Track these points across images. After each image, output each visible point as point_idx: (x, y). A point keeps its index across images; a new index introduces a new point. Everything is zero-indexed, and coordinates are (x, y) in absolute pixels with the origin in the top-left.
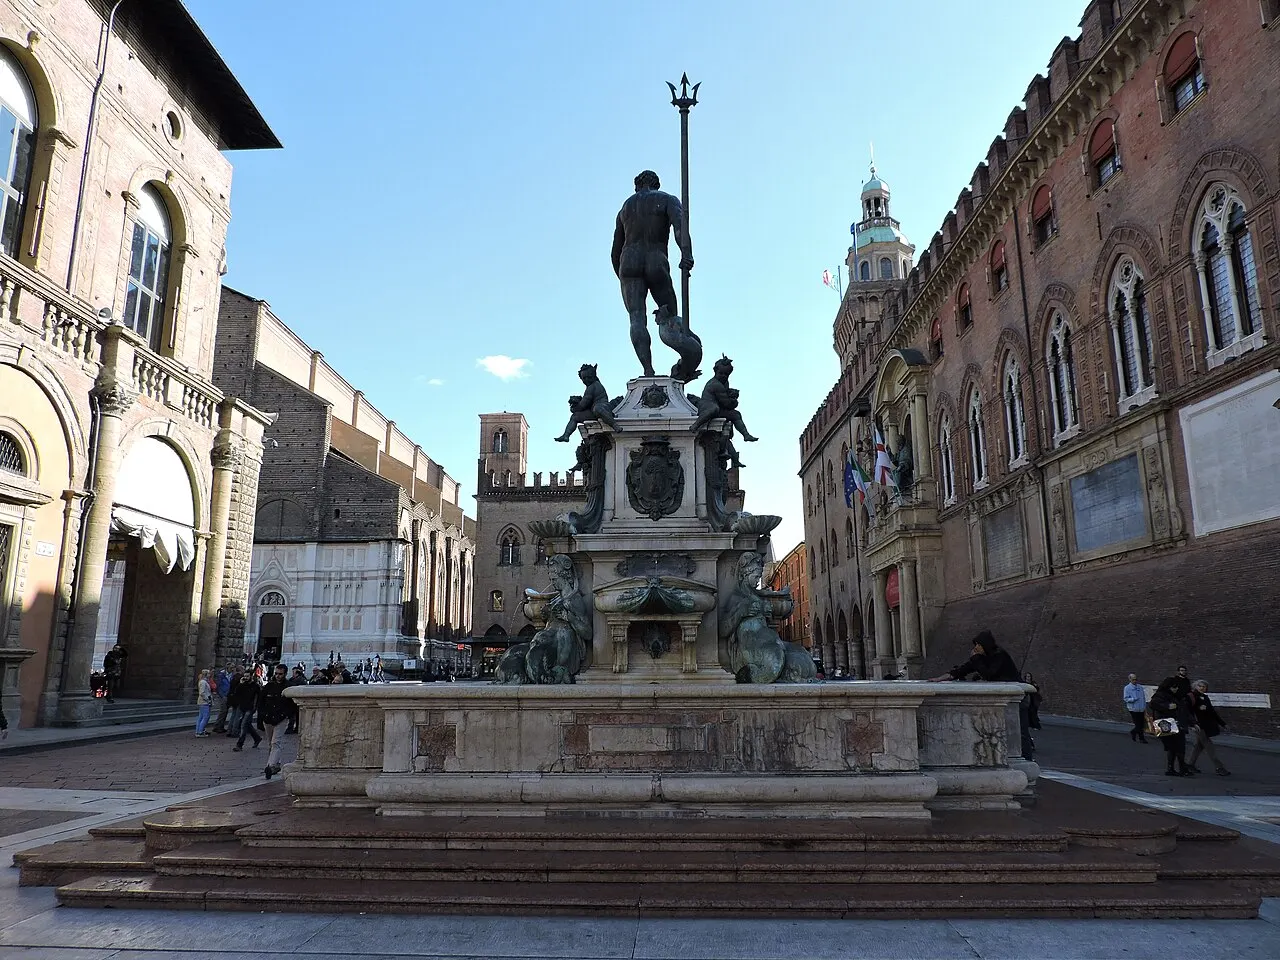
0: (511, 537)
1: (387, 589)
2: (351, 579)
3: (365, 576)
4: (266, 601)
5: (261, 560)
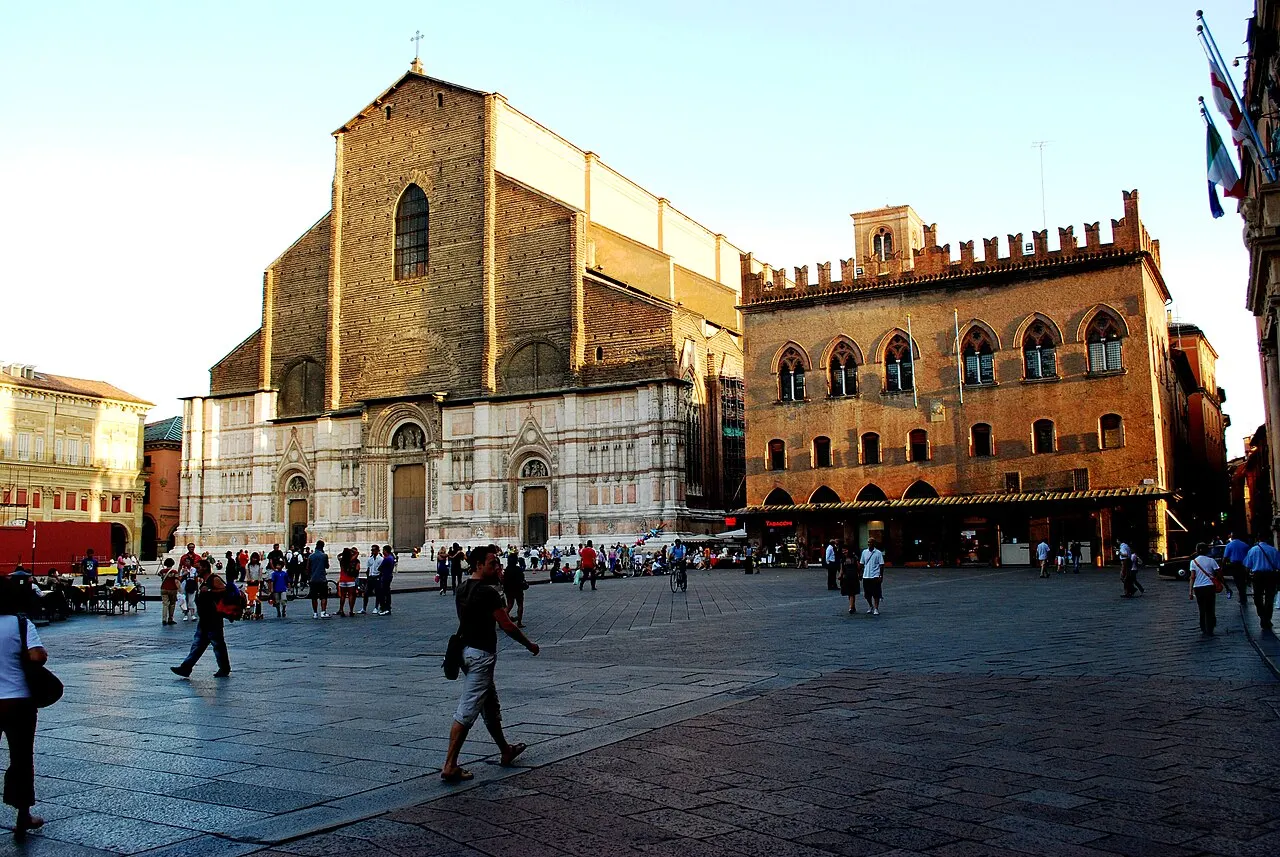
0: (791, 360)
1: (662, 448)
2: (620, 438)
3: (637, 432)
4: (527, 472)
5: (517, 421)
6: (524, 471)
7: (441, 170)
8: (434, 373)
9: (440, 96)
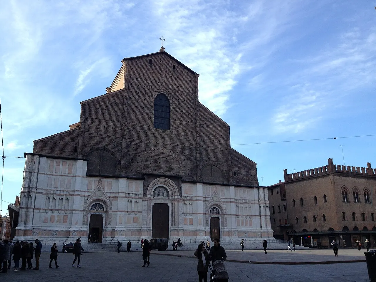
0: (344, 190)
1: (265, 209)
2: (246, 203)
3: (252, 202)
4: (212, 212)
5: (210, 192)
6: (211, 211)
7: (175, 92)
8: (173, 168)
9: (174, 66)
